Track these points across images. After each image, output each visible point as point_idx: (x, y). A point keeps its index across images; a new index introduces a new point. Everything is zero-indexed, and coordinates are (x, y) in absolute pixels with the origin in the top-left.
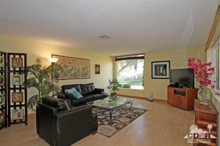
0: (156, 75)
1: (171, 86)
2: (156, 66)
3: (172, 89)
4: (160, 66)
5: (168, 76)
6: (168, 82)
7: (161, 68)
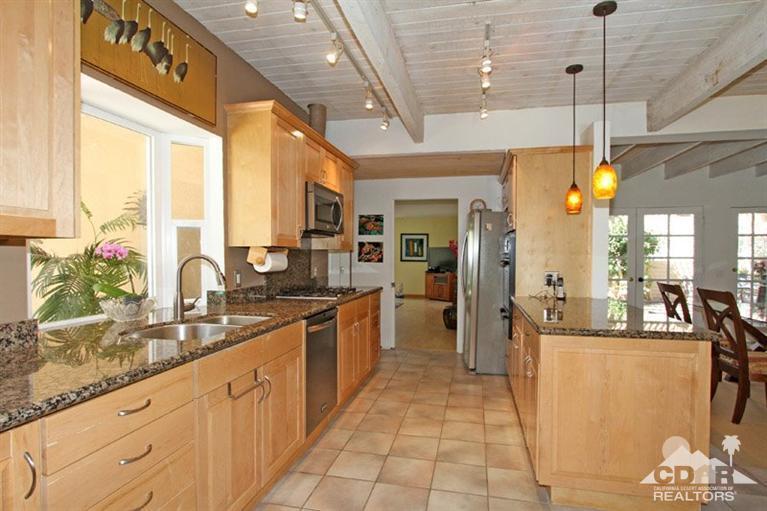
0: (407, 255)
1: (430, 271)
2: (407, 240)
3: (431, 276)
4: (414, 241)
5: (424, 258)
6: (425, 266)
7: (416, 244)
